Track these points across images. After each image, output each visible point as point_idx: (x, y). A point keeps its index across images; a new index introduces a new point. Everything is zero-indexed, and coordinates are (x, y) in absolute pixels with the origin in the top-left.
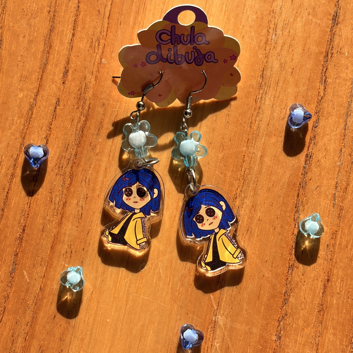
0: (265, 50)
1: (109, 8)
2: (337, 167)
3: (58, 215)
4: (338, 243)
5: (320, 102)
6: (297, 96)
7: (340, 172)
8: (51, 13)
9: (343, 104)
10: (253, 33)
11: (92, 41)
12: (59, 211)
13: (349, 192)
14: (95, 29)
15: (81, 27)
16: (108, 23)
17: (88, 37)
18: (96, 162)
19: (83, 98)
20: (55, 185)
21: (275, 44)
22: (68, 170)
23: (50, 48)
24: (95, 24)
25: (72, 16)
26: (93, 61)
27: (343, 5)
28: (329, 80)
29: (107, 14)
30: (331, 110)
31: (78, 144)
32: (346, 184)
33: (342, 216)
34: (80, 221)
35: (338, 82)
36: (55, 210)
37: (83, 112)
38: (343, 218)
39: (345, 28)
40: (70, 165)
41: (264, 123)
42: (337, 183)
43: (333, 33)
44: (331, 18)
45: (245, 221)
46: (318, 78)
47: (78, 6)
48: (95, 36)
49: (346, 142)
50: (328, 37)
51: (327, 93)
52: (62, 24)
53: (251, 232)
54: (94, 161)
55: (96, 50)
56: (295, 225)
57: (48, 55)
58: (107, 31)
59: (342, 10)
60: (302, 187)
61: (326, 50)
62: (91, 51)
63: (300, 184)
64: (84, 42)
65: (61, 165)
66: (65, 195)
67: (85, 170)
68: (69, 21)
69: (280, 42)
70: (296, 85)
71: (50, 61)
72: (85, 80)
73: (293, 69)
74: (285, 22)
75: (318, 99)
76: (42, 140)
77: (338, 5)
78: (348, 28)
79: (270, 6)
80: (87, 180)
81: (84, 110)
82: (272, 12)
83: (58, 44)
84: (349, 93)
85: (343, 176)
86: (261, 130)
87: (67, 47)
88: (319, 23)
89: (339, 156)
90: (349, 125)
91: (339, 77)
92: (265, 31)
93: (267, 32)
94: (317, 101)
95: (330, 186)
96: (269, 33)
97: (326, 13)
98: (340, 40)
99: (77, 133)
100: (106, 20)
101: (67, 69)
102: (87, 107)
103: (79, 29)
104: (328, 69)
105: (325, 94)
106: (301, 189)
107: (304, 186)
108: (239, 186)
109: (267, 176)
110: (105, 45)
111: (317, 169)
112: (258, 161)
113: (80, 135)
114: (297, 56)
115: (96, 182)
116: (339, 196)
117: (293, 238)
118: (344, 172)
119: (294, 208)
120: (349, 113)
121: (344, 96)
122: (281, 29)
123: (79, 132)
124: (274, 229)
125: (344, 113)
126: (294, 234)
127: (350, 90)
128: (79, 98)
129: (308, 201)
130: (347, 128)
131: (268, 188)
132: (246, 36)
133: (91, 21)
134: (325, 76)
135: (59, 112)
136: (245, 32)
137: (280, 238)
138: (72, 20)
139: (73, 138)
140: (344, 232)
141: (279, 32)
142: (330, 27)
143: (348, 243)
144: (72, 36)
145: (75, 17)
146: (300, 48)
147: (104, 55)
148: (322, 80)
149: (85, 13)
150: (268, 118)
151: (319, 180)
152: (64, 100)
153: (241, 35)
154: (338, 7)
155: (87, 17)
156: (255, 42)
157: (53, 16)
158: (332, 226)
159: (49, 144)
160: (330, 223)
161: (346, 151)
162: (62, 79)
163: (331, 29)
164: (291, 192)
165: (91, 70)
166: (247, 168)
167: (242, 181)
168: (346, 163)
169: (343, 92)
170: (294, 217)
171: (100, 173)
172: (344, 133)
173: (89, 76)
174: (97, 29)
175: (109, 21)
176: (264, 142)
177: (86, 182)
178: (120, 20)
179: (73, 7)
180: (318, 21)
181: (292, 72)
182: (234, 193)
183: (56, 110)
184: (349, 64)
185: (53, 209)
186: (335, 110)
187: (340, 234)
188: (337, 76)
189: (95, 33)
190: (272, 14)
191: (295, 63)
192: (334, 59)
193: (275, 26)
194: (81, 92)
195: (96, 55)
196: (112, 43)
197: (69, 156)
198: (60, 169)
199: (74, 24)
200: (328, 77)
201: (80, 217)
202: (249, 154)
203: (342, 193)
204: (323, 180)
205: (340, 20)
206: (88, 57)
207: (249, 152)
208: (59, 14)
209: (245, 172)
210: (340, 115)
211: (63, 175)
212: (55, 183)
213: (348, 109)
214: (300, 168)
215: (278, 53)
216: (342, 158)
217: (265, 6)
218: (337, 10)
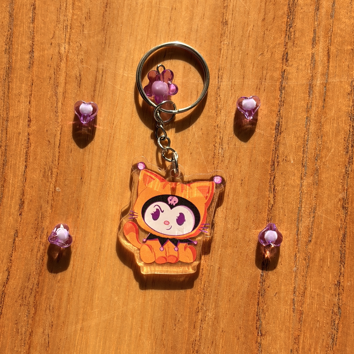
0: (214, 163)
1: (59, 138)
2: (293, 272)
3: (26, 345)
4: (301, 347)
5: (271, 210)
6: (249, 206)
7: (297, 277)
8: (2, 147)
9: (294, 209)
10: (200, 149)
11: (45, 171)
12: (26, 341)
13: (307, 295)
14: (47, 159)
15: (33, 158)
16: (59, 152)
17: (41, 168)
18: (58, 289)
19: (41, 227)
20: (20, 315)
21: (222, 157)
22: (32, 300)
23: (4, 182)
24: (46, 155)
25: (23, 149)
26: (47, 189)
27: (284, 114)
28: (278, 188)
29: (57, 143)
30: (282, 217)
31: (39, 273)
32: (303, 288)
33: (303, 321)
34: (47, 349)
35: (286, 189)
36: (22, 341)
37: (41, 241)
38: (304, 323)
39: (289, 136)
40: (33, 294)
41: (219, 235)
42: (295, 288)
43: (277, 142)
44: (274, 127)
45: (209, 334)
46: (266, 187)
47: (28, 138)
48: (47, 165)
49: (300, 247)
50: (272, 147)
51: (277, 201)
52: (14, 157)
53: (216, 344)
54: (56, 289)
55: (50, 180)
56: (258, 333)
57: (2, 188)
58: (59, 159)
59: (283, 119)
60: (262, 295)
61: (272, 159)
62: (45, 181)
63: (259, 293)
64: (37, 173)
65: (24, 295)
66: (31, 325)
67: (48, 299)
68: (21, 153)
69: (227, 155)
70: (247, 196)
71: (5, 194)
72: (41, 209)
73: (242, 180)
74: (230, 135)
75: (268, 207)
76: (3, 272)
77: (279, 115)
78: (292, 136)
79: (214, 121)
80: (51, 308)
81: (42, 239)
82: (217, 127)
83: (12, 177)
84: (298, 199)
85: (300, 281)
86: (217, 243)
87: (21, 179)
88: (263, 133)
89: (294, 261)
90: (301, 231)
91: (287, 184)
92: (211, 146)
93: (214, 147)
94: (268, 210)
95: (288, 291)
96: (215, 147)
97: (269, 124)
98: (285, 148)
99: (37, 262)
100: (57, 149)
101: (22, 200)
102: (45, 236)
103: (31, 160)
104: (276, 177)
105: (275, 202)
106: (260, 297)
107: (263, 294)
108: (200, 300)
109: (226, 287)
110: (57, 174)
111: (274, 276)
112: (217, 273)
113: (40, 264)
114: (244, 168)
115: (60, 308)
116: (298, 300)
117: (257, 347)
118: (301, 276)
119: (256, 317)
120: (300, 219)
121: (293, 203)
122: (226, 143)
123: (40, 261)
124: (238, 339)
125: (295, 218)
126: (258, 342)
127: (298, 196)
128: (37, 228)
129: (268, 309)
130: (299, 233)
131: (229, 299)
132: (194, 152)
133: (42, 151)
134: (273, 184)
135: (18, 244)
136: (192, 149)
137: (245, 347)
138: (23, 152)
139: (33, 267)
140: (306, 336)
141: (225, 146)
142: (274, 136)
143: (310, 346)
144: (25, 168)
145: (27, 149)
146: (247, 159)
147: (58, 183)
148: (271, 189)
149: (36, 145)
150: (223, 230)
151: (277, 286)
152: (22, 231)
153: (189, 152)
154: (280, 117)
155: (38, 148)
156: (203, 158)
157: (4, 150)
158: (294, 331)
159: (10, 275)
160: (292, 328)
161: (300, 256)
162: (18, 211)
163: (275, 138)
164: (251, 300)
165: (46, 200)
166: (206, 281)
167: (203, 295)
168: (301, 267)
169: (292, 199)
170: (257, 326)
171: (63, 299)
172: (297, 238)
173: (45, 205)
174: (48, 159)
175: (59, 149)
176: (221, 254)
177: (50, 310)
178: (71, 148)
179: (23, 140)
180: (262, 132)
181: (242, 183)
182: (196, 307)
183: (15, 242)
184: (296, 171)
185: (20, 340)
186: (286, 217)
187: (302, 338)
188: (285, 183)
189: (47, 163)
190: (217, 129)
191: (243, 175)
192: (280, 167)
193: (221, 140)
194: (38, 221)
195: (49, 184)
196: (64, 171)
197: (32, 286)
198: (24, 299)
199: (26, 156)
200: (276, 185)
201: (47, 346)
202: (207, 267)
203: (301, 297)
204: (281, 286)
205: (283, 129)
206: (42, 187)
207: (207, 265)
208: (11, 147)
209: (205, 285)
210: (292, 221)
211: (27, 306)
212: (20, 314)
213: (298, 215)
214: (258, 276)
215: (226, 166)
216: (297, 263)
217: (209, 122)
218: (279, 120)
